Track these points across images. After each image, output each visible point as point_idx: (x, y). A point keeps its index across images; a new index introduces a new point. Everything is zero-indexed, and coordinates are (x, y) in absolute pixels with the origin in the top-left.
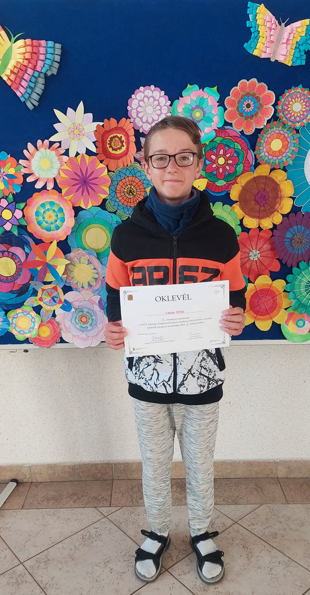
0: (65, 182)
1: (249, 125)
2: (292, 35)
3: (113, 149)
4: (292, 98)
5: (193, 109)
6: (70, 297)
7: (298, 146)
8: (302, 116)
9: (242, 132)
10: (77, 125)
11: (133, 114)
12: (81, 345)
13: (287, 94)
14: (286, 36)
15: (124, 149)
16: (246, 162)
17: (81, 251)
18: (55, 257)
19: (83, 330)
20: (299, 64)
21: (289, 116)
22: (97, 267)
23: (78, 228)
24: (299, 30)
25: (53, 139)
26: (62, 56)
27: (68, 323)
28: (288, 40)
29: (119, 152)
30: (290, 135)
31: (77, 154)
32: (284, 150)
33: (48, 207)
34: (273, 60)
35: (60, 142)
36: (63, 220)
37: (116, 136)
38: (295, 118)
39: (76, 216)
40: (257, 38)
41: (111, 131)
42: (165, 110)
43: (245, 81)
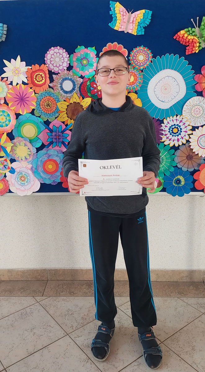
0: (11, 100)
2: (135, 18)
3: (37, 81)
4: (138, 53)
5: (82, 59)
6: (14, 165)
7: (143, 79)
8: (144, 63)
10: (17, 68)
11: (48, 62)
12: (22, 194)
13: (135, 51)
14: (132, 19)
15: (43, 81)
17: (20, 138)
18: (6, 142)
19: (22, 185)
20: (141, 34)
21: (137, 62)
22: (30, 148)
23: (19, 126)
24: (139, 16)
25: (3, 76)
26: (7, 31)
27: (13, 181)
28: (133, 21)
29: (41, 83)
30: (138, 73)
31: (17, 84)
32: (135, 82)
33: (1, 113)
34: (126, 32)
35: (7, 78)
36: (10, 121)
37: (39, 74)
38: (140, 64)
39: (17, 118)
40: (116, 20)
41: (36, 71)
42: (66, 60)
43: (111, 43)
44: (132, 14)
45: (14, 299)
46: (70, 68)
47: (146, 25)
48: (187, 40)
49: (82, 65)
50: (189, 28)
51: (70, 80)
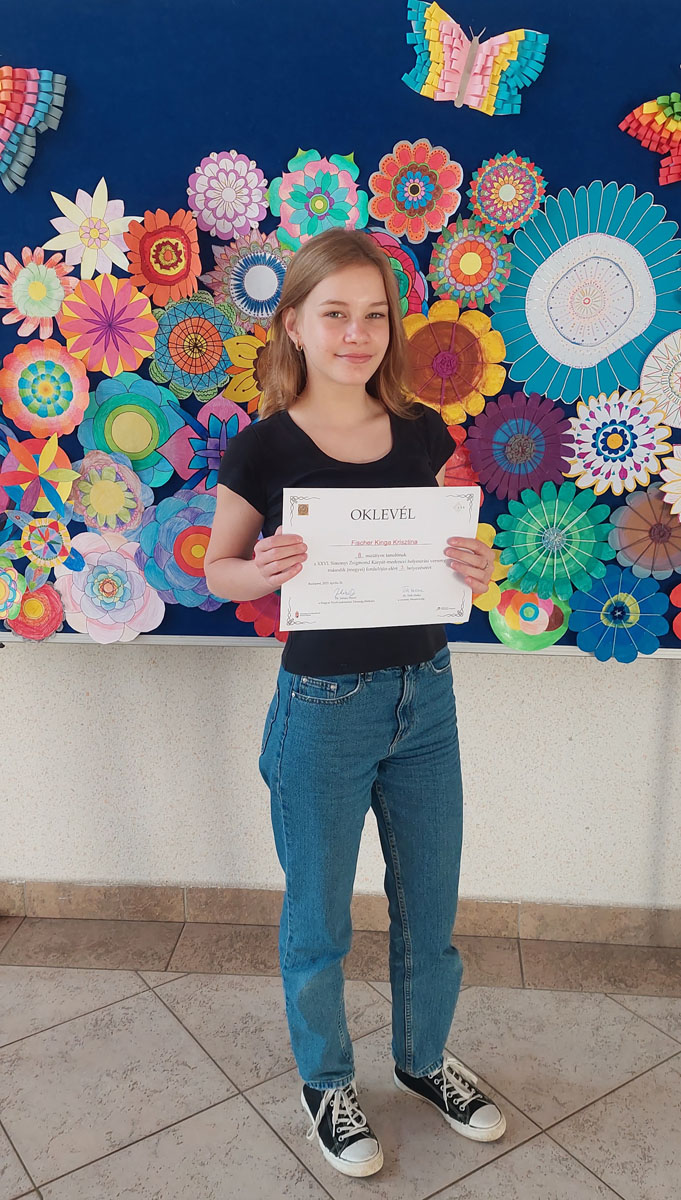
0: (74, 326)
1: (416, 226)
2: (491, 59)
3: (162, 267)
4: (498, 175)
5: (310, 195)
6: (81, 542)
7: (512, 267)
8: (516, 210)
9: (404, 239)
10: (95, 221)
11: (199, 202)
12: (104, 638)
13: (488, 169)
14: (480, 61)
15: (182, 266)
16: (413, 296)
17: (102, 455)
18: (55, 465)
19: (107, 608)
20: (510, 113)
21: (492, 209)
22: (132, 488)
23: (98, 412)
24: (506, 49)
25: (49, 245)
26: (67, 96)
27: (78, 595)
28: (484, 68)
29: (173, 272)
30: (496, 245)
31: (96, 274)
32: (484, 274)
33: (42, 371)
34: (458, 105)
35: (63, 252)
36: (69, 396)
37: (168, 243)
38: (504, 213)
39: (93, 388)
40: (427, 63)
41: (157, 234)
42: (257, 196)
43: (407, 143)
44: (481, 42)
45: (74, 977)
46: (269, 224)
47: (528, 84)
48: (663, 135)
49: (311, 214)
50: (673, 95)
51: (271, 263)
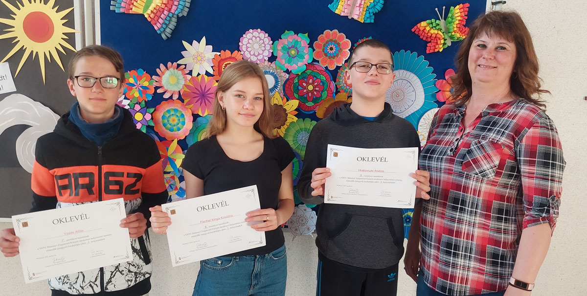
0: (187, 95)
1: (332, 63)
2: (363, 1)
5: (289, 48)
9: (326, 68)
10: (200, 53)
11: (244, 48)
14: (359, 2)
16: (329, 90)
18: (175, 152)
20: (369, 22)
23: (195, 130)
25: (179, 62)
26: (191, 3)
28: (360, 4)
31: (199, 74)
33: (172, 113)
34: (350, 18)
35: (186, 65)
36: (184, 123)
39: (194, 121)
40: (338, 1)
41: (226, 59)
42: (268, 47)
43: (329, 31)
46: (272, 58)
47: (377, 12)
48: (429, 34)
49: (289, 56)
50: (432, 20)
51: (272, 74)
